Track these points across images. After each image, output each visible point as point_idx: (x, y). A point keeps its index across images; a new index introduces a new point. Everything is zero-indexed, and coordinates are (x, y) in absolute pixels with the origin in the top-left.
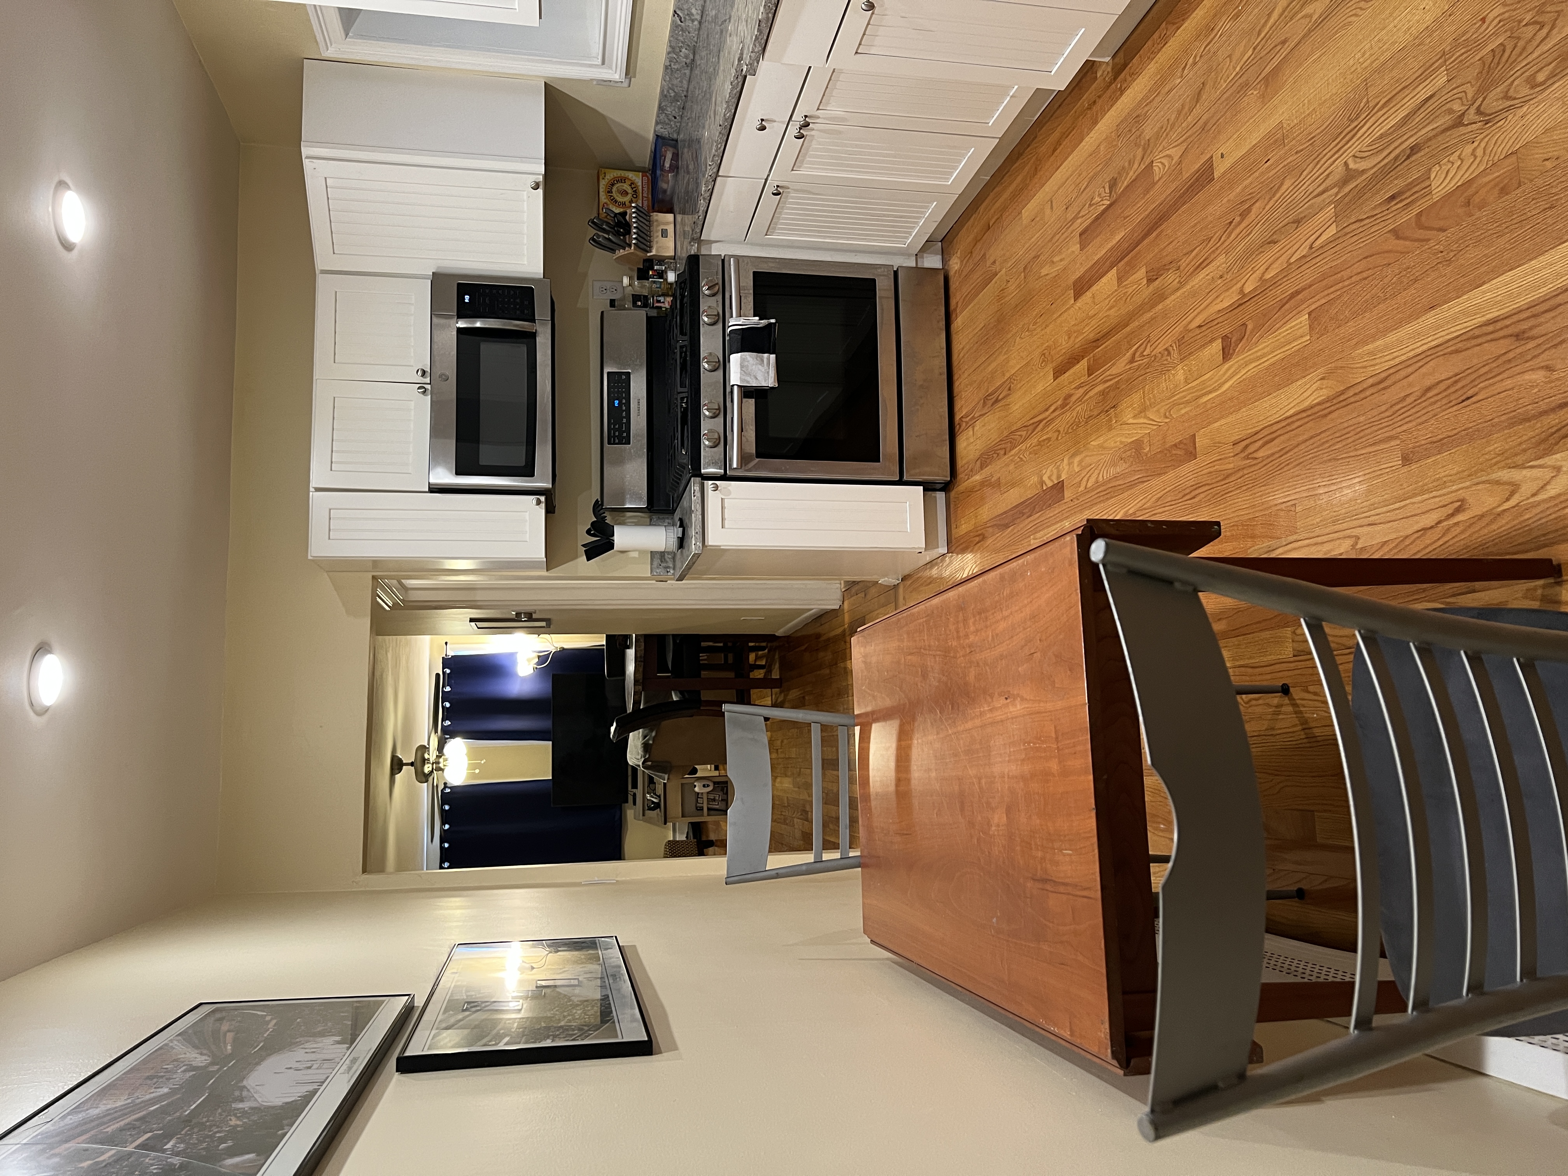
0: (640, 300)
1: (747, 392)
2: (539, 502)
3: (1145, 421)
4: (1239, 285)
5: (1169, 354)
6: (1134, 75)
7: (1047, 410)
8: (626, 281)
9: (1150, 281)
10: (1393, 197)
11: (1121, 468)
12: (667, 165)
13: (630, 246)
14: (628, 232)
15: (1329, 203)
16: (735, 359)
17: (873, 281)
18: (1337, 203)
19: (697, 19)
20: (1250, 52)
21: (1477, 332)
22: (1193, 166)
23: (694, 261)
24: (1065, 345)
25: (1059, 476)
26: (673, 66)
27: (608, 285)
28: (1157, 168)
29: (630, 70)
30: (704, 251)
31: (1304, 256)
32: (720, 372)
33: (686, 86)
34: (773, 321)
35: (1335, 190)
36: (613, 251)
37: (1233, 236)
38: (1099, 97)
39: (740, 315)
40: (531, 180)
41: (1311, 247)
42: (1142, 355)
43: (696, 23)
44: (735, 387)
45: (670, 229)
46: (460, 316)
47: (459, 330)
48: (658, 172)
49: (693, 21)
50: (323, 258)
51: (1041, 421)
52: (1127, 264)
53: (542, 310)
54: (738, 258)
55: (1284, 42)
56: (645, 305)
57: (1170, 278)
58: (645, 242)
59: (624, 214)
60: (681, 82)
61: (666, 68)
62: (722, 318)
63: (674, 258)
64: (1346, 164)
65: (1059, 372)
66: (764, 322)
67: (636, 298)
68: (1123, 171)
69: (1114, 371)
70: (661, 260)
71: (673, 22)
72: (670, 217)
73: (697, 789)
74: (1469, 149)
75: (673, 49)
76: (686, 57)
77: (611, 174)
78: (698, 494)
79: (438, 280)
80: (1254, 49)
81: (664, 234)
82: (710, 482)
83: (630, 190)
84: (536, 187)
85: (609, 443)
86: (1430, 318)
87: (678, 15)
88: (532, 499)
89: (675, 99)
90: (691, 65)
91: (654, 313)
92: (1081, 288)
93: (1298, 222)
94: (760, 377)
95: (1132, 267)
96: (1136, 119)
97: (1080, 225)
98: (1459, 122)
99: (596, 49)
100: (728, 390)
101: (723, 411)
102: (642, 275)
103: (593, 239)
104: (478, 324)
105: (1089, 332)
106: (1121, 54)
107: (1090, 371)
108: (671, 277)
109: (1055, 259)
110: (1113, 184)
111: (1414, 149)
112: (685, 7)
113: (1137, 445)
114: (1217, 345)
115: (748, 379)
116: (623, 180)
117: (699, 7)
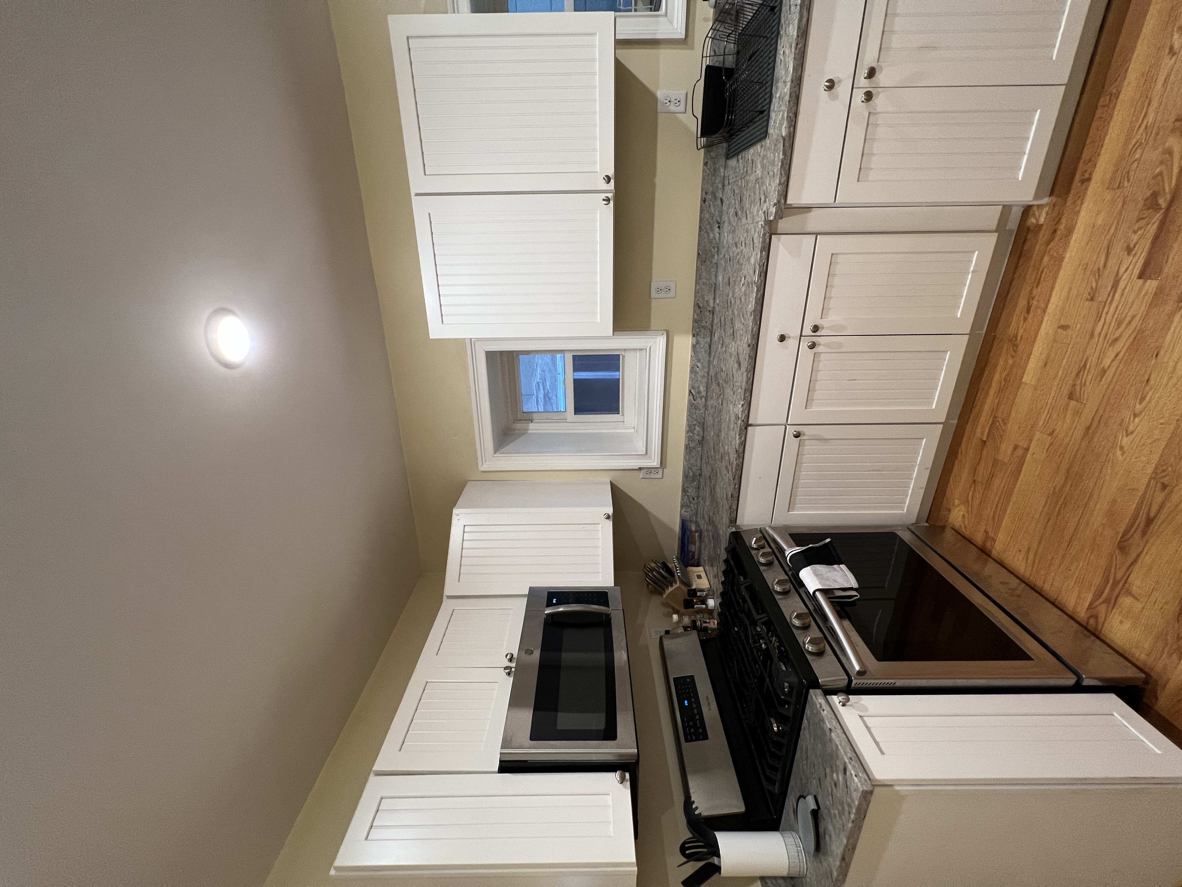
0: (689, 626)
2: (622, 780)
8: (675, 618)
13: (676, 583)
14: (673, 575)
16: (805, 572)
19: (703, 396)
26: (690, 445)
29: (663, 462)
33: (699, 464)
34: (828, 540)
36: (663, 590)
40: (603, 511)
43: (703, 400)
44: (817, 593)
45: (703, 574)
46: (548, 607)
47: (547, 614)
49: (701, 399)
50: (451, 587)
53: (615, 601)
54: (772, 527)
56: (695, 629)
58: (686, 581)
60: (696, 460)
61: (687, 447)
63: (710, 590)
66: (820, 544)
70: (701, 591)
71: (689, 401)
72: (701, 568)
75: (690, 428)
76: (699, 434)
78: (828, 712)
79: (533, 592)
81: (699, 577)
82: (837, 697)
84: (607, 519)
85: (687, 741)
87: (692, 394)
88: (613, 778)
89: (694, 478)
90: (702, 442)
91: (704, 633)
94: (843, 587)
99: (641, 440)
102: (688, 604)
104: (561, 610)
108: (711, 603)
109: (1117, 336)
110: (1152, 202)
112: (696, 385)
115: (827, 583)
117: (705, 384)
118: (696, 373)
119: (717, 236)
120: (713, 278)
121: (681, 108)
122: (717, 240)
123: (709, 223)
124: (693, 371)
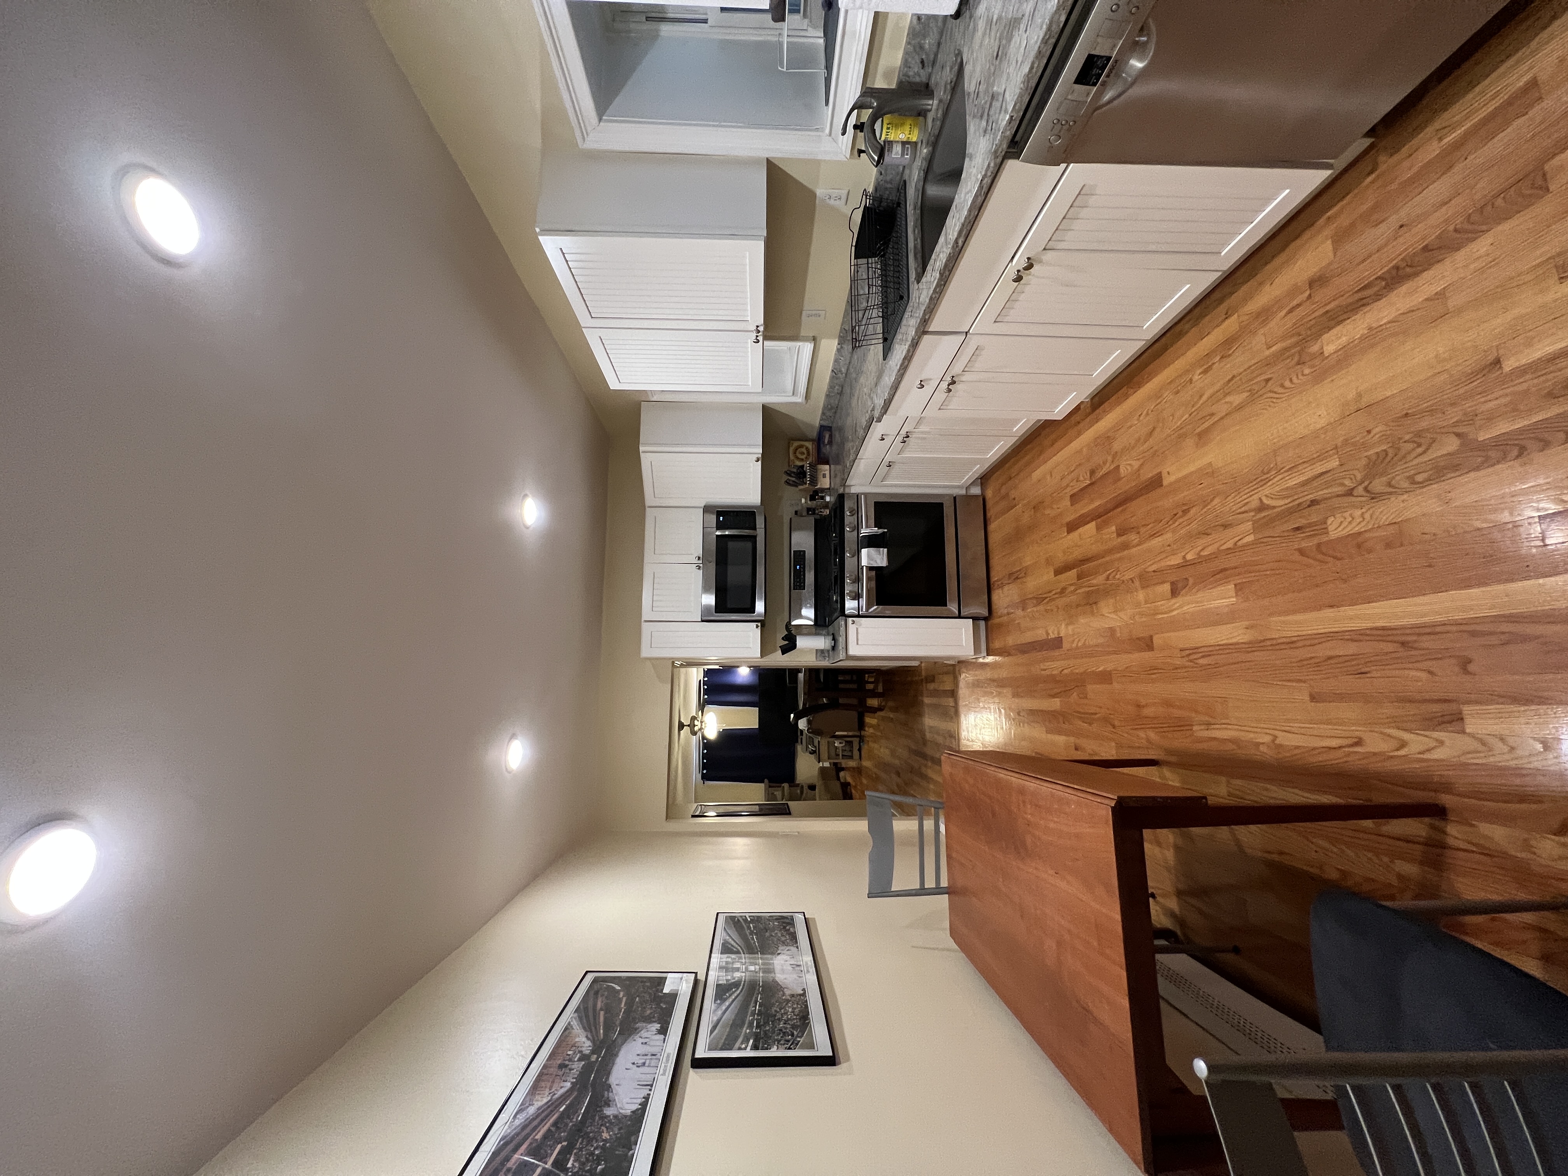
0: (810, 511)
1: (870, 569)
2: (757, 627)
3: (1116, 617)
4: (1183, 554)
5: (1133, 582)
6: (1106, 412)
7: (1050, 592)
8: (803, 501)
9: (1119, 535)
10: (1298, 529)
11: (1101, 640)
12: (826, 441)
13: (806, 484)
14: (805, 476)
15: (1248, 521)
16: (864, 552)
17: (941, 505)
18: (1254, 522)
19: (844, 373)
20: (1187, 416)
21: (1368, 632)
22: (1148, 474)
23: (841, 498)
24: (1061, 558)
25: (1059, 634)
27: (793, 502)
28: (1122, 470)
29: (807, 396)
30: (847, 491)
31: (1230, 549)
32: (856, 557)
34: (886, 530)
35: (1252, 514)
36: (797, 486)
37: (1177, 523)
38: (1083, 420)
39: (867, 527)
40: (755, 457)
41: (1235, 544)
42: (1114, 577)
43: (844, 375)
44: (865, 567)
45: (827, 473)
46: (718, 528)
47: (717, 536)
48: (822, 445)
49: (842, 374)
50: (649, 500)
51: (1046, 598)
52: (1104, 521)
53: (760, 522)
54: (866, 495)
55: (1213, 414)
56: (814, 513)
57: (1133, 537)
58: (814, 481)
59: (802, 467)
61: (827, 395)
62: (857, 528)
63: (829, 489)
64: (1260, 499)
65: (1058, 572)
66: (881, 531)
67: (808, 510)
68: (1099, 467)
69: (1094, 582)
70: (823, 490)
71: (831, 375)
72: (827, 467)
73: (836, 745)
74: (1358, 513)
75: (831, 387)
76: (838, 389)
77: (796, 444)
78: (843, 626)
79: (707, 509)
80: (1190, 415)
81: (824, 476)
82: (851, 619)
83: (805, 452)
84: (757, 461)
86: (1329, 613)
87: (834, 372)
88: (754, 624)
89: (832, 408)
90: (841, 393)
91: (818, 517)
92: (1072, 527)
93: (1225, 526)
94: (879, 561)
95: (1106, 524)
96: (1106, 440)
97: (1070, 491)
98: (1350, 493)
99: (790, 387)
100: (860, 567)
101: (858, 580)
102: (812, 498)
103: (786, 482)
104: (727, 533)
105: (1077, 554)
106: (1097, 399)
107: (1079, 577)
108: (828, 499)
109: (1055, 506)
110: (1092, 472)
111: (1314, 503)
112: (838, 368)
113: (1112, 630)
114: (1167, 587)
115: (872, 562)
116: (801, 446)
117: (846, 367)
118: (839, 363)
121: (842, 202)
124: (836, 361)
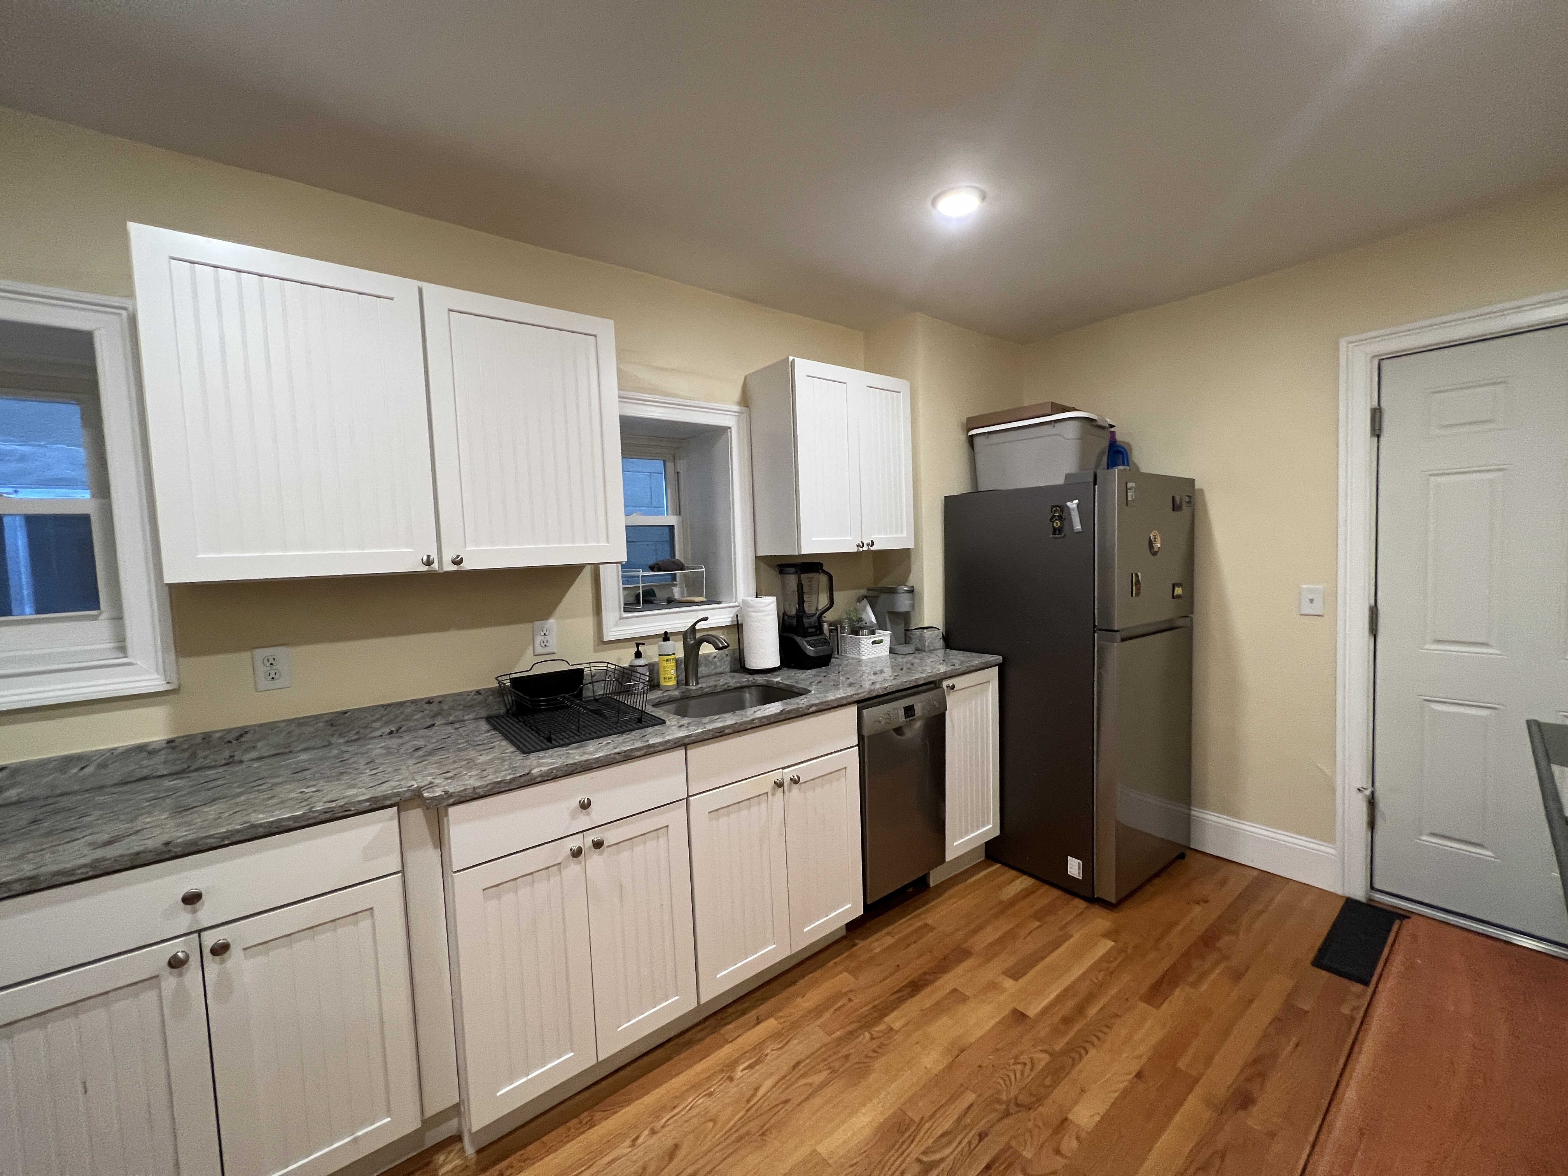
64: (919, 1160)
80: (747, 1111)
119: (378, 733)
120: (302, 746)
121: (539, 650)
122: (371, 735)
123: (397, 717)
